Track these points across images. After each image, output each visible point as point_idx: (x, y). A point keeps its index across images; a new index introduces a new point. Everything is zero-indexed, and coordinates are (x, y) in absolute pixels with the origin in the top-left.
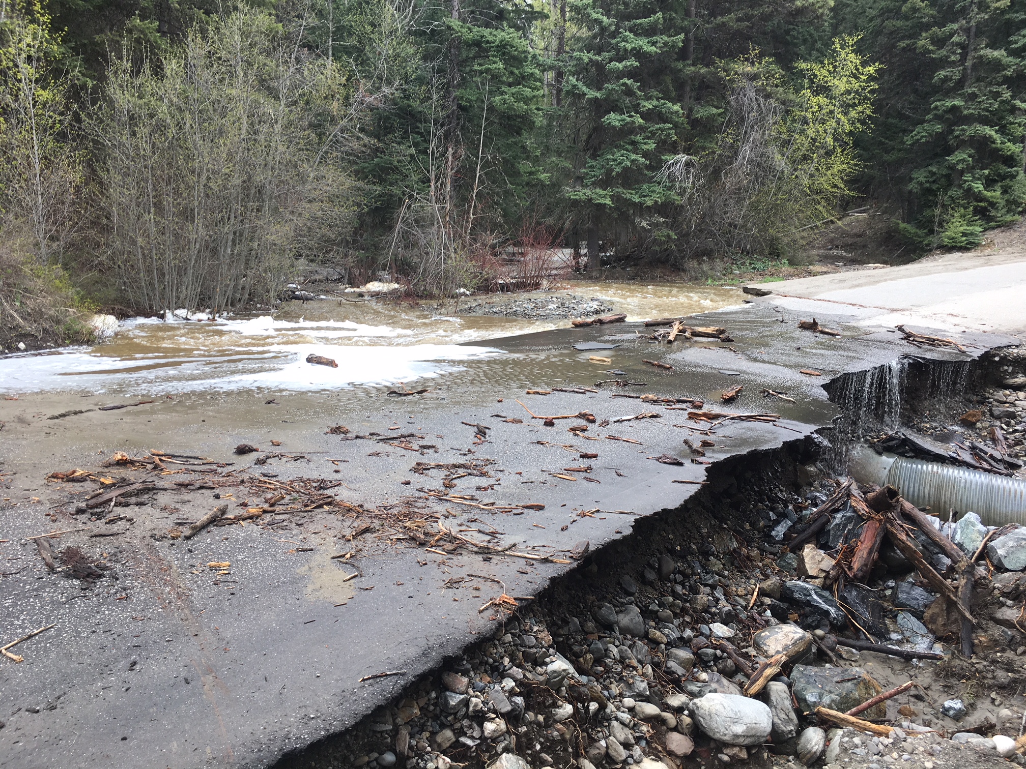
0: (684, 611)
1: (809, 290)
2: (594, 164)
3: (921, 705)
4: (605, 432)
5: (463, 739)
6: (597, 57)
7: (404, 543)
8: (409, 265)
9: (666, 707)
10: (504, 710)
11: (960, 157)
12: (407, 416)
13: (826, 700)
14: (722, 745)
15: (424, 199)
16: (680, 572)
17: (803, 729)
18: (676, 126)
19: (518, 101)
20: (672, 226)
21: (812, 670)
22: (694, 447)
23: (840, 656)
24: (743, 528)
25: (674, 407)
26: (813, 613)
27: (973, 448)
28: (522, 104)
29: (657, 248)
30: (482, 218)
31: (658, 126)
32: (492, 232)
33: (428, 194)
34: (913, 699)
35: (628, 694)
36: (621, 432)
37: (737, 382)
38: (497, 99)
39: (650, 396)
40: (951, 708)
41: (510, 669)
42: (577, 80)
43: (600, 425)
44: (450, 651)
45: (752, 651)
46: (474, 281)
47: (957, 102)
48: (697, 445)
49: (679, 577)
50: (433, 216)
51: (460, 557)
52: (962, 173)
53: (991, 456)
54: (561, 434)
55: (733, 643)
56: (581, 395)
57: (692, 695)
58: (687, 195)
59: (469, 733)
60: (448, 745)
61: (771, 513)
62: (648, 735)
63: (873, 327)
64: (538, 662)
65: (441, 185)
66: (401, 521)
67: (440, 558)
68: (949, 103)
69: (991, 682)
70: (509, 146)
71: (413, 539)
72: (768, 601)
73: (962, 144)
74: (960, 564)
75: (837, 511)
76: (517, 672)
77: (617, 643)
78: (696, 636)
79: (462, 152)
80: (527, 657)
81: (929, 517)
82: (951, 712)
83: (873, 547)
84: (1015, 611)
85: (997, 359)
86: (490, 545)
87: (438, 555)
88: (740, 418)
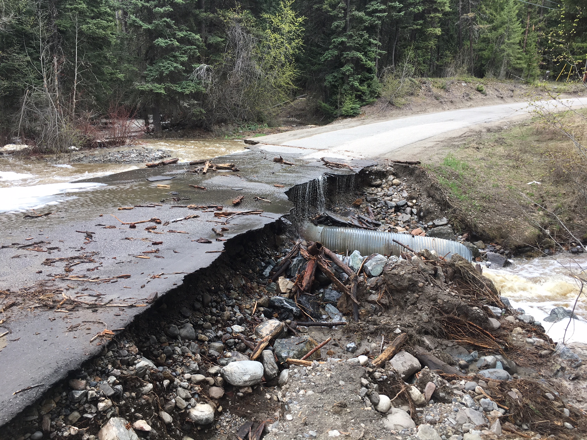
0: (217, 322)
1: (278, 141)
2: (152, 68)
3: (337, 348)
4: (167, 229)
5: (85, 415)
6: (147, 4)
7: (40, 309)
8: (34, 132)
9: (208, 375)
10: (109, 394)
11: (347, 68)
12: (38, 230)
13: (291, 354)
14: (239, 388)
15: (40, 89)
16: (214, 301)
17: (281, 371)
18: (198, 47)
19: (98, 28)
20: (202, 106)
21: (284, 341)
22: (218, 232)
23: (299, 331)
24: (248, 273)
25: (206, 210)
26: (285, 312)
27: (359, 218)
28: (101, 30)
29: (195, 119)
30: (82, 101)
31: (188, 47)
32: (90, 110)
33: (42, 86)
34: (333, 346)
35: (187, 372)
36: (176, 228)
37: (241, 194)
38: (84, 27)
39: (193, 205)
40: (350, 347)
41: (112, 371)
42: (136, 17)
43: (164, 225)
44: (72, 367)
45: (254, 337)
46: (81, 142)
47: (344, 39)
48: (219, 231)
49: (214, 304)
50: (47, 101)
51: (77, 312)
52: (348, 76)
53: (367, 221)
54: (141, 232)
55: (244, 334)
56: (152, 208)
57: (223, 365)
58: (209, 88)
59: (89, 411)
60: (76, 420)
61: (262, 263)
62: (199, 391)
63: (310, 159)
64: (130, 364)
65: (51, 80)
66: (37, 296)
67: (64, 315)
68: (340, 40)
69: (367, 331)
70: (96, 57)
71: (45, 306)
72: (262, 309)
73: (347, 61)
74: (351, 277)
75: (294, 257)
76: (117, 372)
77: (180, 345)
78: (224, 334)
79: (64, 59)
80: (123, 362)
81: (337, 255)
82: (350, 349)
83: (312, 273)
84: (376, 296)
85: (367, 172)
86: (97, 303)
87: (64, 312)
88: (242, 214)
